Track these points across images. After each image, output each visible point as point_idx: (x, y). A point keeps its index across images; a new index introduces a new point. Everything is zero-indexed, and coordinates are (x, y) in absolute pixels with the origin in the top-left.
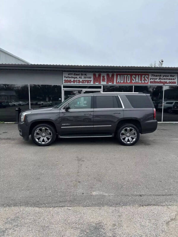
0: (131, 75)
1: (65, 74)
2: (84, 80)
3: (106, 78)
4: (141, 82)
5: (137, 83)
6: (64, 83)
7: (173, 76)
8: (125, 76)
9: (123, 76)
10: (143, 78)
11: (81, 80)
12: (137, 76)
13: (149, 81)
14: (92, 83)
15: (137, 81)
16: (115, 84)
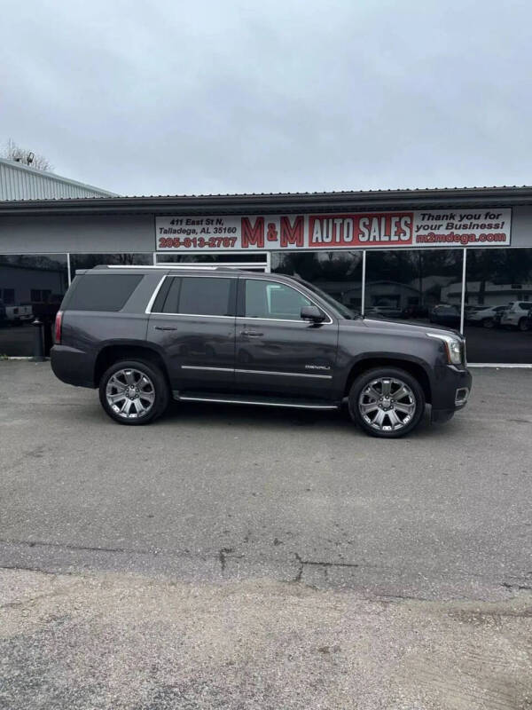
0: (356, 220)
1: (164, 223)
2: (216, 239)
3: (278, 229)
4: (387, 239)
5: (375, 242)
6: (158, 249)
7: (497, 217)
8: (338, 222)
9: (331, 220)
10: (393, 225)
11: (207, 238)
12: (375, 222)
13: (415, 234)
14: (238, 245)
15: (375, 237)
16: (306, 246)
